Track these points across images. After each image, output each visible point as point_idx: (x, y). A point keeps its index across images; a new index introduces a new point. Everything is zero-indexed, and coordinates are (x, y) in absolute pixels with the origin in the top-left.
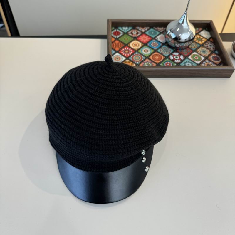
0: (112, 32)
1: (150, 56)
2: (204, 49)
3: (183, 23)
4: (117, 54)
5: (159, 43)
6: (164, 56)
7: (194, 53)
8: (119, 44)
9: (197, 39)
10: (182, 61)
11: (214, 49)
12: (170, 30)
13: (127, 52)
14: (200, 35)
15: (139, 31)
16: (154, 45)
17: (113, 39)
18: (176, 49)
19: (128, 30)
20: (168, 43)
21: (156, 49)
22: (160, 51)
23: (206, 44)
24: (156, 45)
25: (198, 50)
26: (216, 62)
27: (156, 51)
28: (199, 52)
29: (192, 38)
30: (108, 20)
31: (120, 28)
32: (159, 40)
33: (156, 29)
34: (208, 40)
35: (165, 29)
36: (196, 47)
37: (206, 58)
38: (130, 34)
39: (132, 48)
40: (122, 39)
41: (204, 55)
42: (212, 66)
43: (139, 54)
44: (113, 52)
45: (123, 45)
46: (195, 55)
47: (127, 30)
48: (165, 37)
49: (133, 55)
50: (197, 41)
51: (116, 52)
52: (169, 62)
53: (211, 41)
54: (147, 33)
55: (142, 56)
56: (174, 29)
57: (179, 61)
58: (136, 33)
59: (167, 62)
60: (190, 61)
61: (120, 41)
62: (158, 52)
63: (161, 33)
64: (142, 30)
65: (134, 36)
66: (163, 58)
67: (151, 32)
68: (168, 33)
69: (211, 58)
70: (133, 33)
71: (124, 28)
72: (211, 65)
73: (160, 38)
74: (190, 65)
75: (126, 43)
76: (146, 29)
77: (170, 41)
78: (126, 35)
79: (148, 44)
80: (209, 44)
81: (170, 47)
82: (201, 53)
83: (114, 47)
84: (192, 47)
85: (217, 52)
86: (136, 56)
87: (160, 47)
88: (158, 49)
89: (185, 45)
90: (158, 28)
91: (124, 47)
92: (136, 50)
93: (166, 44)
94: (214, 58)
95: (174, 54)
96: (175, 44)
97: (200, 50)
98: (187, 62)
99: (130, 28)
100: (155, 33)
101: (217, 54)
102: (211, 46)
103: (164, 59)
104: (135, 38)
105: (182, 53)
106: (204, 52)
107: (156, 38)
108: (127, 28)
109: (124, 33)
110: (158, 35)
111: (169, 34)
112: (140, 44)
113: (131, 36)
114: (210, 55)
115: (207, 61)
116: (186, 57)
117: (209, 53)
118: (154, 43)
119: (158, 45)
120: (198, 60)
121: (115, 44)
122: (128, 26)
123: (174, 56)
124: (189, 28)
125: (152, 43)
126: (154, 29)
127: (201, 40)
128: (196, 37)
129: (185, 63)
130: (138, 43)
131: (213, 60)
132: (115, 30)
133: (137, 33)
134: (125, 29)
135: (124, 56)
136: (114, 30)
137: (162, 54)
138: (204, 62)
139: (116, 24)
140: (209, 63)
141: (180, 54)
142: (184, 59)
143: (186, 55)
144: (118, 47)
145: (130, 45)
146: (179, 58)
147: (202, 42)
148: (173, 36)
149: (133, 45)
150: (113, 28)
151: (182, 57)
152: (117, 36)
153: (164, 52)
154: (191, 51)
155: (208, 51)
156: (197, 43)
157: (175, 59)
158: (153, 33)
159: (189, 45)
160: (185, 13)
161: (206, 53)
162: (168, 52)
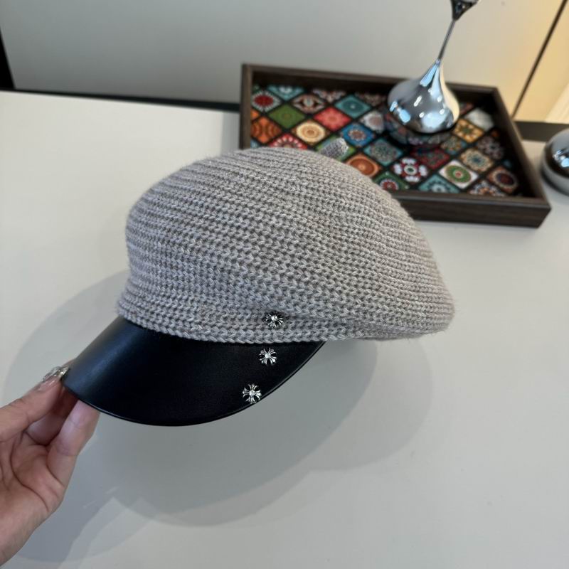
0: (254, 97)
2: (477, 154)
3: (430, 85)
5: (369, 133)
6: (379, 164)
7: (454, 163)
8: (270, 128)
9: (462, 129)
10: (423, 179)
11: (499, 155)
12: (399, 102)
13: (288, 147)
14: (469, 122)
15: (321, 99)
16: (356, 137)
17: (255, 115)
18: (409, 150)
19: (292, 96)
20: (391, 134)
21: (360, 145)
22: (371, 151)
23: (482, 144)
24: (360, 136)
25: (463, 156)
26: (506, 187)
27: (359, 150)
28: (466, 161)
29: (449, 125)
30: (244, 68)
31: (273, 89)
32: (368, 124)
33: (361, 97)
34: (487, 134)
35: (384, 99)
36: (458, 149)
37: (483, 176)
38: (298, 106)
39: (300, 140)
40: (278, 116)
41: (476, 167)
42: (497, 197)
44: (254, 145)
45: (280, 131)
46: (455, 168)
47: (291, 93)
48: (385, 119)
50: (460, 134)
51: (261, 144)
52: (390, 181)
53: (493, 137)
54: (339, 105)
56: (407, 99)
57: (416, 180)
58: (311, 103)
59: (386, 181)
60: (443, 182)
61: (271, 120)
62: (366, 155)
63: (372, 109)
64: (326, 97)
65: (306, 109)
66: (376, 169)
67: (350, 103)
68: (392, 109)
69: (494, 175)
70: (306, 102)
71: (282, 90)
72: (494, 195)
73: (371, 120)
74: (443, 190)
75: (287, 124)
76: (337, 95)
77: (395, 130)
78: (286, 108)
79: (342, 134)
80: (487, 142)
81: (394, 142)
82: (470, 163)
83: (258, 132)
84: (447, 148)
85: (507, 164)
87: (371, 143)
88: (365, 146)
89: (431, 141)
90: (368, 97)
91: (280, 136)
92: (312, 145)
93: (386, 135)
94: (500, 176)
95: (405, 161)
96: (407, 137)
97: (468, 155)
98: (434, 183)
99: (298, 91)
100: (358, 108)
101: (507, 169)
102: (493, 148)
103: (380, 173)
104: (310, 117)
105: (424, 160)
107: (362, 121)
108: (289, 90)
109: (284, 102)
110: (366, 113)
111: (395, 113)
112: (322, 132)
113: (298, 110)
114: (490, 170)
115: (484, 183)
116: (433, 171)
117: (489, 165)
118: (356, 131)
119: (366, 138)
120: (463, 180)
121: (258, 127)
122: (294, 86)
123: (403, 166)
124: (443, 101)
125: (351, 132)
126: (358, 98)
127: (470, 132)
128: (458, 126)
129: (432, 184)
130: (316, 129)
131: (497, 183)
132: (260, 93)
133: (316, 104)
134: (286, 92)
136: (257, 91)
137: (374, 159)
138: (477, 187)
139: (262, 78)
140: (489, 189)
141: (419, 164)
142: (430, 175)
143: (433, 166)
144: (267, 134)
145: (296, 132)
146: (415, 171)
147: (471, 137)
148: (405, 117)
149: (303, 131)
150: (257, 87)
151: (423, 171)
152: (264, 107)
153: (379, 155)
154: (444, 157)
155: (487, 159)
156: (459, 139)
157: (407, 175)
158: (353, 107)
159: (442, 142)
160: (437, 62)
161: (483, 166)
162: (389, 156)
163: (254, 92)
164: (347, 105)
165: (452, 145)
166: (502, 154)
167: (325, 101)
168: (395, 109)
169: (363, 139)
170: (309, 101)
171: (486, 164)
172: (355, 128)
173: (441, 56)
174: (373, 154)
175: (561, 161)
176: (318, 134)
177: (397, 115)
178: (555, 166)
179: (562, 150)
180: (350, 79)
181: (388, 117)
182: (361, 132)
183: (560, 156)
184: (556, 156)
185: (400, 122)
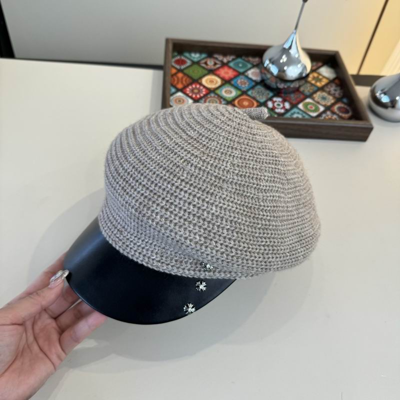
0: (174, 60)
1: (234, 100)
2: (325, 94)
3: (290, 48)
4: (180, 94)
5: (250, 81)
6: (257, 101)
7: (308, 100)
8: (184, 79)
9: (314, 78)
10: (287, 111)
11: (339, 94)
12: (270, 60)
13: (196, 91)
14: (319, 74)
15: (219, 61)
16: (242, 84)
17: (174, 71)
18: (277, 92)
19: (199, 59)
20: (266, 82)
21: (245, 89)
22: (252, 93)
23: (328, 88)
24: (245, 83)
25: (315, 96)
26: (343, 115)
27: (244, 93)
28: (316, 99)
29: (304, 75)
30: (167, 41)
31: (187, 55)
32: (250, 76)
33: (246, 59)
34: (331, 82)
35: (260, 59)
36: (311, 91)
37: (328, 108)
38: (204, 65)
39: (204, 87)
40: (190, 72)
41: (324, 103)
43: (216, 96)
44: (173, 90)
45: (191, 81)
46: (309, 103)
47: (197, 58)
48: (261, 72)
49: (206, 98)
50: (313, 82)
51: (178, 90)
53: (336, 84)
54: (231, 64)
55: (222, 100)
56: (276, 58)
57: (282, 111)
58: (212, 63)
60: (301, 112)
61: (185, 74)
62: (248, 95)
63: (254, 66)
64: (223, 59)
65: (209, 67)
66: (255, 104)
68: (265, 65)
69: (336, 108)
70: (209, 63)
71: (193, 55)
72: (336, 120)
73: (253, 73)
74: (300, 116)
75: (195, 76)
76: (230, 58)
77: (268, 79)
78: (196, 66)
79: (233, 82)
80: (331, 86)
81: (268, 87)
82: (319, 100)
83: (176, 82)
84: (304, 91)
85: (345, 100)
86: (210, 99)
87: (253, 88)
88: (248, 90)
89: (292, 85)
90: (251, 59)
91: (191, 84)
92: (212, 89)
93: (263, 83)
94: (340, 109)
95: (275, 99)
96: (276, 83)
97: (318, 96)
98: (294, 113)
99: (204, 56)
100: (244, 66)
101: (345, 104)
102: (335, 90)
104: (211, 72)
105: (288, 99)
106: (324, 98)
107: (246, 74)
108: (198, 55)
109: (193, 63)
110: (250, 69)
111: (268, 67)
112: (219, 82)
113: (204, 68)
114: (333, 105)
115: (328, 113)
116: (294, 106)
117: (333, 101)
118: (242, 80)
119: (249, 85)
120: (314, 111)
121: (176, 79)
122: (201, 52)
123: (274, 102)
124: (299, 56)
125: (239, 81)
126: (244, 60)
127: (320, 80)
128: (311, 76)
130: (215, 80)
131: (338, 112)
132: (178, 57)
133: (215, 64)
134: (196, 56)
135: (191, 97)
136: (176, 56)
137: (254, 98)
138: (324, 115)
139: (179, 47)
140: (332, 116)
141: (284, 101)
142: (291, 108)
143: (294, 102)
144: (182, 83)
145: (201, 82)
146: (282, 106)
147: (321, 84)
148: (274, 70)
149: (206, 81)
150: (176, 54)
151: (287, 105)
152: (180, 66)
153: (257, 96)
154: (302, 97)
155: (331, 98)
156: (312, 85)
157: (276, 108)
158: (240, 65)
159: (300, 87)
160: (294, 31)
161: (328, 102)
162: (264, 96)
163: (173, 57)
164: (237, 64)
165: (307, 89)
166: (342, 94)
167: (222, 62)
168: (268, 65)
169: (247, 86)
170: (211, 62)
171: (330, 100)
172: (242, 78)
173: (296, 28)
174: (253, 95)
175: (382, 98)
176: (217, 82)
177: (269, 69)
178: (377, 101)
179: (382, 90)
180: (238, 47)
181: (263, 71)
182: (246, 81)
183: (381, 94)
184: (377, 95)
185: (272, 74)
